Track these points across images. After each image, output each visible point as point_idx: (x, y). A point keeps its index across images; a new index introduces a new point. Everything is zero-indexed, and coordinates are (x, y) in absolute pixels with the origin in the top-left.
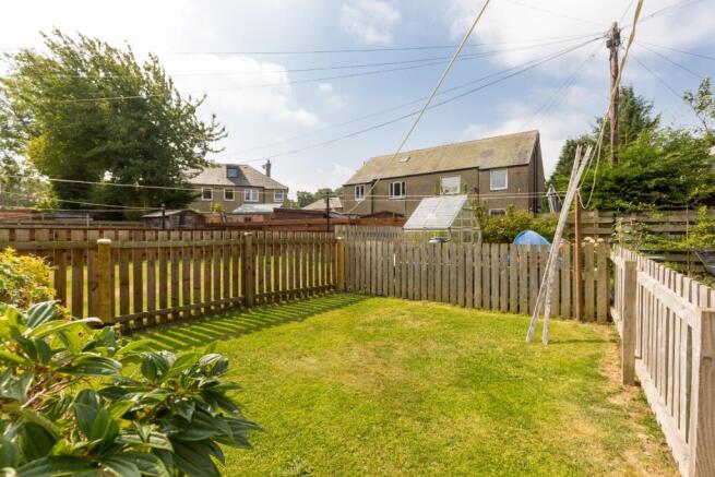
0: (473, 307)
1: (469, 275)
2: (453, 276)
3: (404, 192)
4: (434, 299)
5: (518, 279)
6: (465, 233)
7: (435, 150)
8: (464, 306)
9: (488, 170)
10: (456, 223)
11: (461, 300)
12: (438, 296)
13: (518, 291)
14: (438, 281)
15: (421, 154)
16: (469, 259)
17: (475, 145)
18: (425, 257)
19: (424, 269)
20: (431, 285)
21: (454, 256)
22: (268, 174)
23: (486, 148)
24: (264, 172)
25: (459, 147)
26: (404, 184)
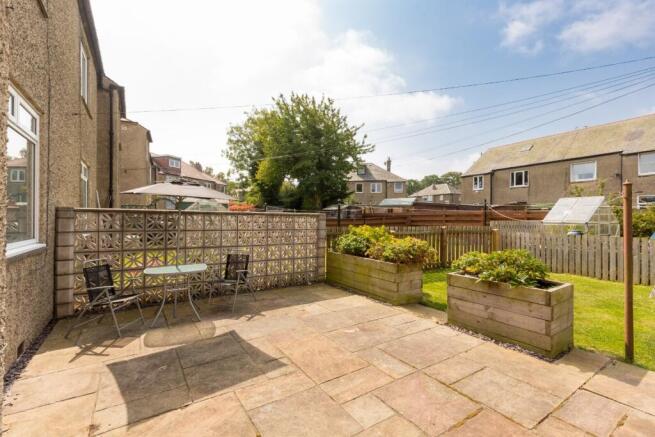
0: (609, 279)
1: (605, 258)
2: (591, 258)
3: (526, 181)
4: (575, 272)
5: (649, 262)
6: (602, 226)
7: (564, 136)
8: (601, 278)
9: (636, 154)
10: (594, 218)
11: (598, 274)
12: (578, 271)
13: (649, 271)
14: (578, 260)
15: (546, 142)
16: (605, 247)
17: (618, 127)
18: (567, 245)
19: (566, 252)
20: (572, 263)
21: (592, 245)
22: (389, 170)
23: (633, 130)
24: (385, 168)
25: (595, 132)
26: (526, 173)
